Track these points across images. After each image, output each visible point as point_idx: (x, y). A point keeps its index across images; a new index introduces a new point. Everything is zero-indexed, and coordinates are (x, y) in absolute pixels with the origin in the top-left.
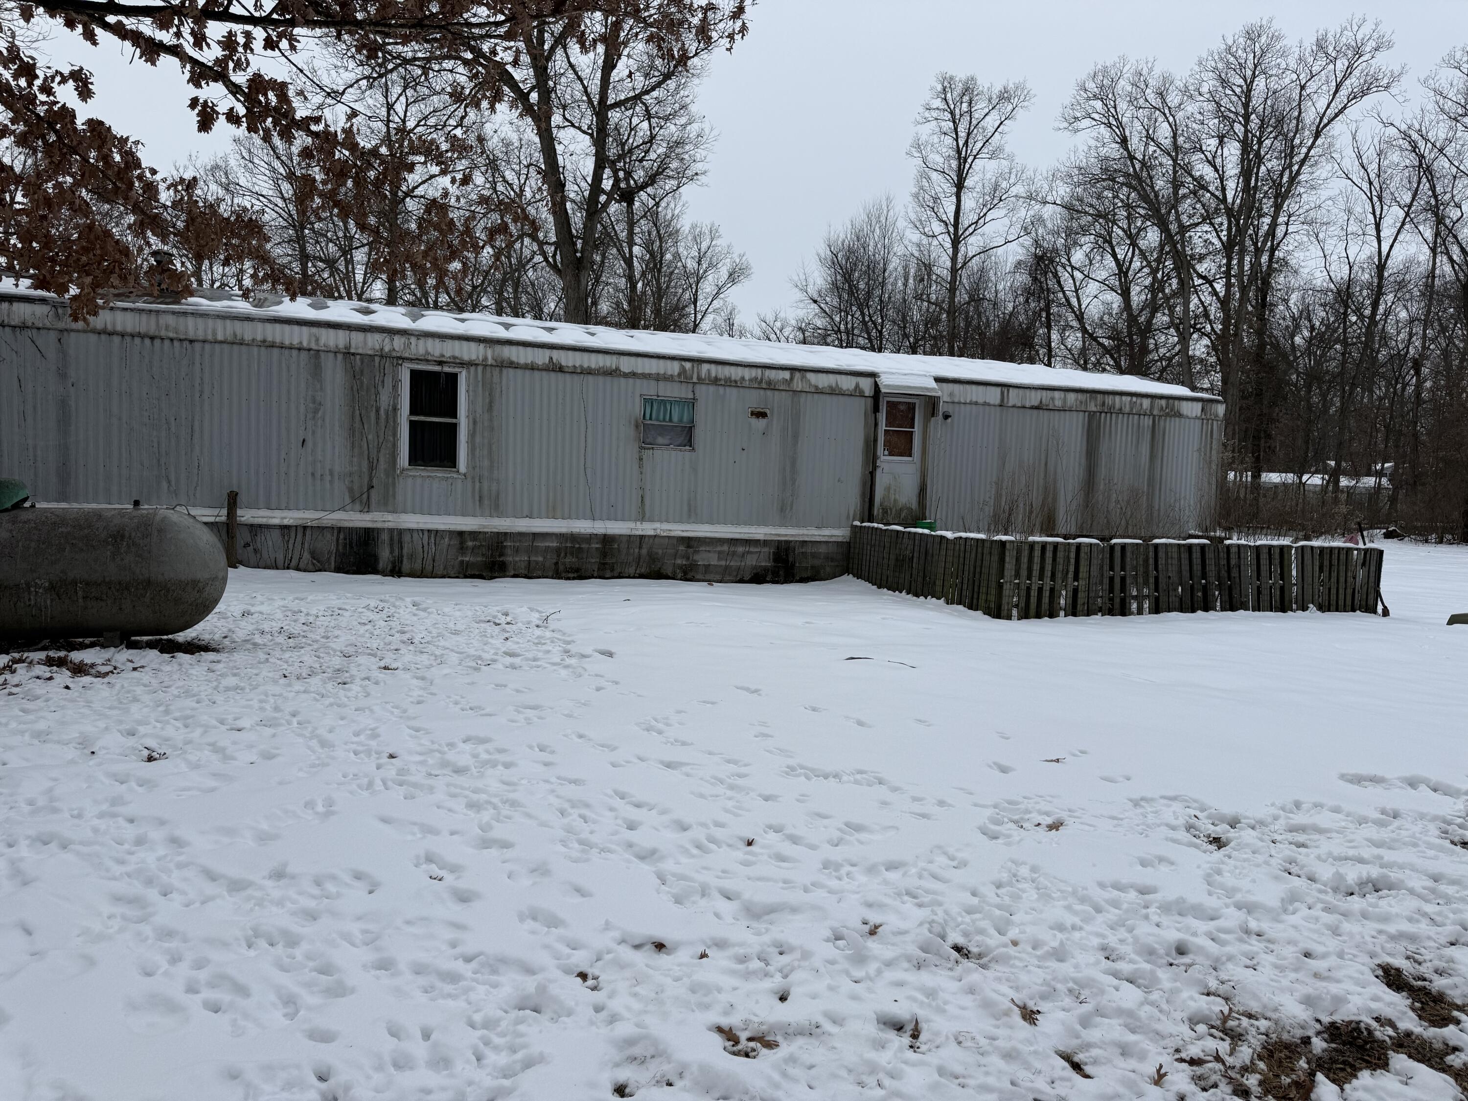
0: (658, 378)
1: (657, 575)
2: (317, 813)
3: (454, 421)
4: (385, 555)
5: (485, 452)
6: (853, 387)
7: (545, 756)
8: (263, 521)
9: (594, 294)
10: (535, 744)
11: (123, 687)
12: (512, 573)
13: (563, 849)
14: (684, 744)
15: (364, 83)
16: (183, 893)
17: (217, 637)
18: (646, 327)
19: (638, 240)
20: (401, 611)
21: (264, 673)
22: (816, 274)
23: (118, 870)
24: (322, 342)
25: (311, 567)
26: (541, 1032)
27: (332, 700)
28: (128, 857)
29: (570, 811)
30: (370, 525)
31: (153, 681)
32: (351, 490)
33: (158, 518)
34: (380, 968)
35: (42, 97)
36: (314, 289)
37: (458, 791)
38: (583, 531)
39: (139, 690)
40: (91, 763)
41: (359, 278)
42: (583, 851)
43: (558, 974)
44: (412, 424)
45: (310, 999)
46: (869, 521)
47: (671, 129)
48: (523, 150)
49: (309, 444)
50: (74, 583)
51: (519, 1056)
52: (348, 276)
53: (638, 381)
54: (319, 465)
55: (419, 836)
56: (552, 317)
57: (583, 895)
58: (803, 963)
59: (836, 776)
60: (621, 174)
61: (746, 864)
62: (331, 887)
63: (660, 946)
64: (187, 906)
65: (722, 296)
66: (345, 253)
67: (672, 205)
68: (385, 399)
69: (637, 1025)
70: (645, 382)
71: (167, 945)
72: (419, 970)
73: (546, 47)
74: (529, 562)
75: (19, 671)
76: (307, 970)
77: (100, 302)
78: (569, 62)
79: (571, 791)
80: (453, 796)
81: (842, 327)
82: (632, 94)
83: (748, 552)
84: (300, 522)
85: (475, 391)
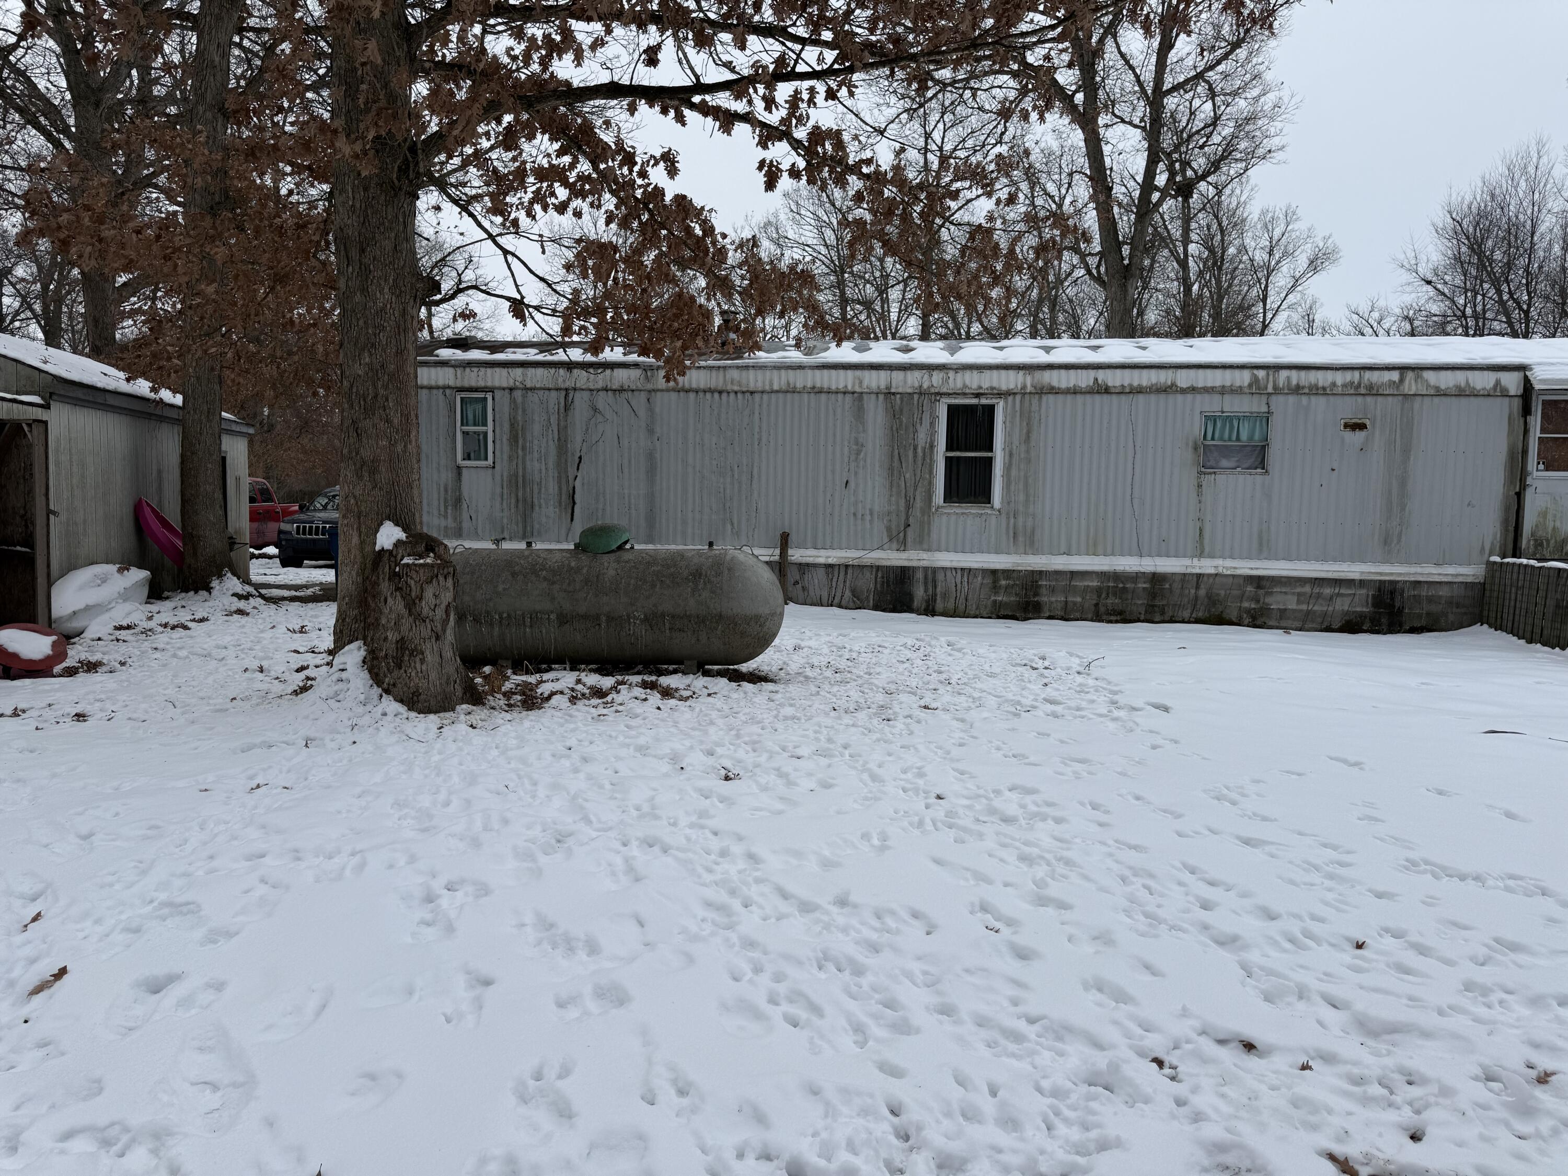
0: (1223, 391)
1: (1219, 620)
2: (873, 846)
3: (990, 454)
4: (919, 593)
5: (1021, 486)
6: (1491, 384)
7: (1099, 816)
8: (810, 560)
9: (1140, 304)
10: (1086, 801)
11: (701, 711)
12: (1047, 614)
13: (1128, 920)
14: (1265, 819)
15: (905, 116)
16: (761, 907)
17: (774, 669)
18: (1202, 335)
19: (1194, 237)
20: (937, 650)
21: (816, 706)
22: (1431, 248)
23: (707, 877)
24: (866, 383)
25: (851, 605)
26: (1115, 1114)
27: (878, 735)
28: (715, 867)
29: (1134, 879)
30: (906, 564)
31: (725, 707)
32: (889, 529)
33: (728, 558)
34: (942, 1013)
35: (639, 182)
36: (852, 333)
37: (1008, 841)
38: (1128, 569)
39: (714, 714)
40: (682, 778)
41: (894, 316)
42: (1150, 925)
43: (1131, 1055)
44: (949, 460)
45: (876, 1031)
46: (1514, 556)
47: (1241, 105)
48: (1064, 158)
49: (852, 484)
50: (663, 615)
51: (1094, 1134)
52: (884, 317)
53: (1198, 397)
54: (860, 505)
55: (972, 882)
56: (1091, 334)
57: (1154, 974)
58: (1441, 1100)
59: (1477, 878)
60: (1177, 165)
61: (1358, 970)
62: (890, 922)
63: (1249, 1047)
64: (764, 920)
65: (1299, 288)
66: (880, 294)
67: (1238, 191)
68: (922, 437)
69: (1228, 1130)
70: (1207, 396)
71: (750, 954)
72: (982, 1022)
73: (1094, 40)
74: (1066, 602)
75: (623, 692)
76: (873, 1002)
77: (688, 363)
78: (1120, 52)
79: (1133, 858)
80: (1004, 846)
81: (1469, 311)
82: (1193, 73)
83: (1338, 595)
84: (842, 561)
85: (1012, 423)
